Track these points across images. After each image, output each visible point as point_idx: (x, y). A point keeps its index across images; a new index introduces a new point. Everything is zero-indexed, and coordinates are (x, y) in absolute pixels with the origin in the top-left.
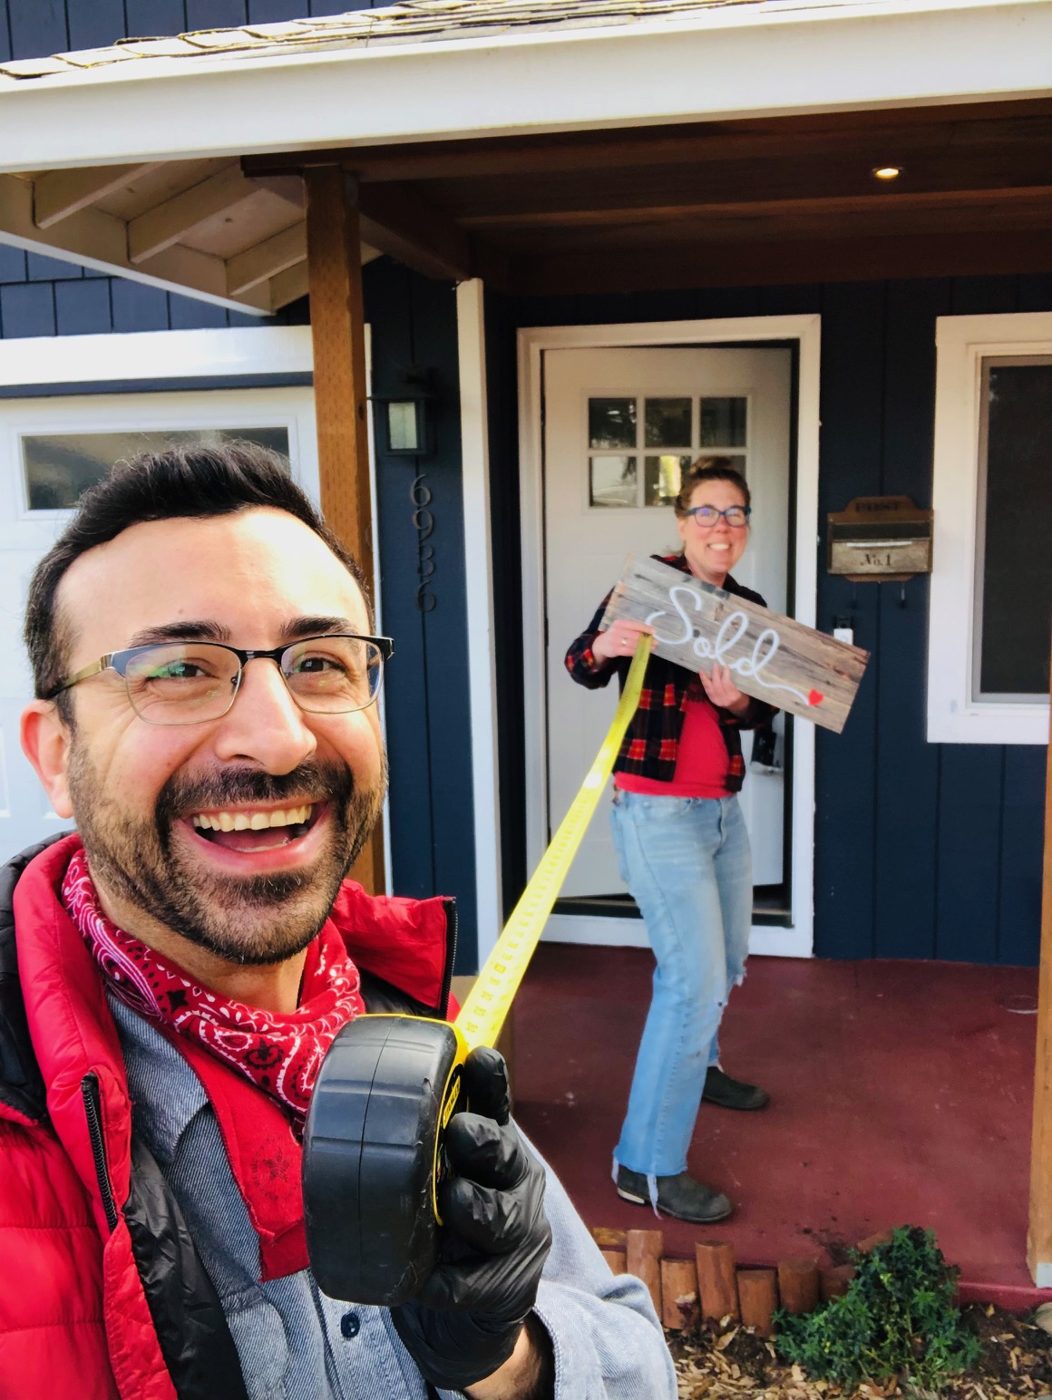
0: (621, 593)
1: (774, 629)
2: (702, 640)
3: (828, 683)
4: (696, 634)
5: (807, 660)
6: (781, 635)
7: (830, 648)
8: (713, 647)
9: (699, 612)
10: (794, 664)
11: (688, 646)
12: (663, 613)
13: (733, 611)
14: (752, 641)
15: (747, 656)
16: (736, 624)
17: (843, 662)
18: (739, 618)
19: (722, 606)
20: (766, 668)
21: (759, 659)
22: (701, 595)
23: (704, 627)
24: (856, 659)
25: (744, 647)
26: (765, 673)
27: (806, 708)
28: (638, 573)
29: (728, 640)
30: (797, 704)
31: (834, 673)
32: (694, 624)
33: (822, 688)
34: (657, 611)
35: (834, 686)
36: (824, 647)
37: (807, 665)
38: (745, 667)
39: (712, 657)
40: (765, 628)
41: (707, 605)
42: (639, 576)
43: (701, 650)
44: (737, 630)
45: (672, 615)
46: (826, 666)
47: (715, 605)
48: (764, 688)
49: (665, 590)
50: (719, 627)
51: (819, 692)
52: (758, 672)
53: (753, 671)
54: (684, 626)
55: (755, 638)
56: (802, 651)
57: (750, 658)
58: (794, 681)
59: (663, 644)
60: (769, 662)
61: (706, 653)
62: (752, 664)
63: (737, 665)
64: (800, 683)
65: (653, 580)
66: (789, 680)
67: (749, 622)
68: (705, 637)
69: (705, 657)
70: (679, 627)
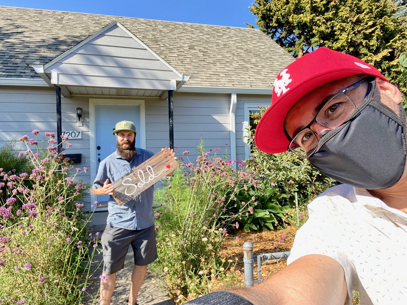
0: (115, 196)
1: (147, 165)
2: (139, 184)
4: (136, 184)
5: (159, 163)
6: (149, 165)
7: (160, 156)
8: (142, 182)
9: (132, 180)
10: (158, 166)
11: (138, 188)
12: (126, 189)
13: (137, 172)
14: (146, 173)
15: (149, 176)
16: (140, 174)
17: (165, 155)
18: (139, 172)
19: (134, 174)
20: (154, 173)
21: (152, 174)
22: (128, 177)
23: (136, 182)
24: (166, 151)
25: (147, 175)
26: (155, 174)
27: (169, 170)
29: (143, 178)
30: (167, 171)
31: (165, 159)
32: (134, 184)
33: (167, 164)
35: (169, 160)
36: (159, 157)
38: (151, 178)
39: (144, 184)
40: (145, 168)
41: (131, 177)
43: (141, 186)
44: (142, 174)
45: (128, 187)
46: (163, 159)
47: (133, 176)
48: (159, 177)
49: (122, 185)
50: (139, 178)
51: (168, 165)
52: (154, 176)
53: (154, 177)
54: (133, 186)
55: (147, 171)
56: (156, 162)
57: (150, 175)
58: (161, 169)
59: (134, 193)
60: (154, 171)
61: (142, 185)
62: (152, 176)
63: (150, 179)
64: (163, 168)
65: (117, 186)
66: (161, 170)
67: (142, 170)
68: (139, 182)
69: (143, 185)
70: (132, 187)
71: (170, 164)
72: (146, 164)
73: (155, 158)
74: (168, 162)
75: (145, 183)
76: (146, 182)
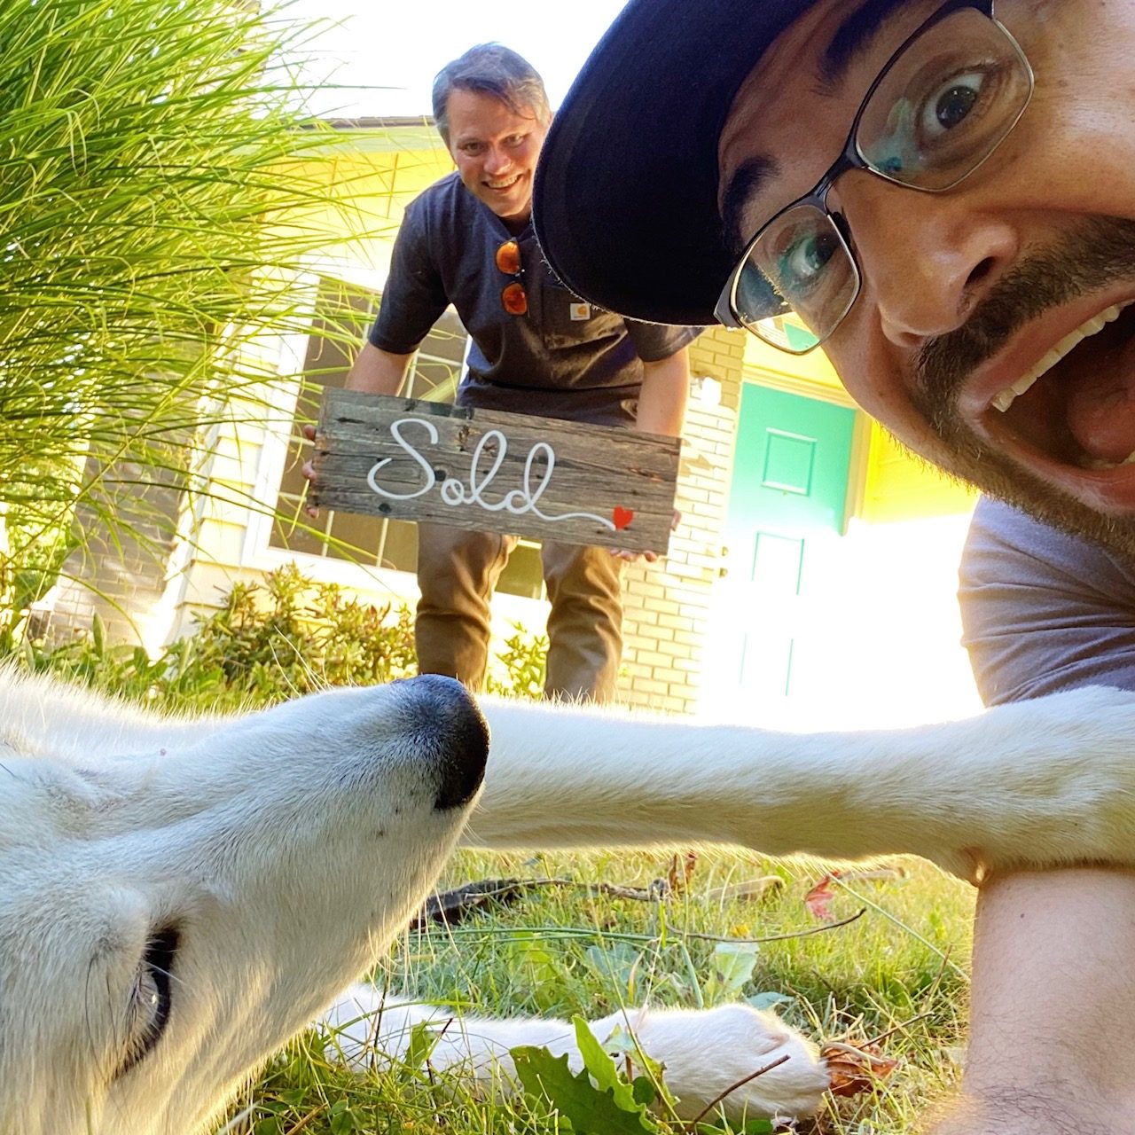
0: (324, 449)
1: (544, 441)
2: (450, 482)
3: (635, 493)
4: (440, 476)
5: (597, 470)
6: (552, 446)
7: (626, 446)
8: (468, 488)
9: (437, 446)
10: (582, 480)
11: (435, 492)
12: (388, 460)
13: (484, 432)
14: (518, 465)
15: (516, 487)
16: (491, 448)
17: (649, 460)
18: (494, 438)
19: (466, 429)
20: (543, 495)
21: (534, 488)
22: (432, 422)
23: (448, 465)
24: (665, 451)
25: (509, 476)
26: (547, 503)
27: (612, 535)
28: (341, 416)
29: (486, 473)
30: (599, 532)
31: (639, 478)
32: (433, 465)
33: (628, 502)
34: (380, 460)
35: (644, 495)
36: (618, 446)
37: (599, 477)
38: (516, 504)
39: (469, 501)
40: (532, 443)
41: (444, 433)
42: (343, 420)
43: (453, 497)
44: (495, 456)
45: (402, 460)
46: (626, 471)
47: (457, 431)
48: (550, 523)
49: (381, 429)
50: (471, 458)
51: (625, 508)
52: (536, 505)
53: (530, 505)
54: (421, 470)
55: (524, 460)
56: (590, 460)
57: (523, 490)
58: (589, 503)
59: (398, 502)
60: (548, 487)
61: (461, 499)
62: (526, 495)
63: (507, 502)
64: (597, 505)
65: (365, 419)
66: (582, 504)
67: (509, 441)
68: (453, 477)
69: (463, 504)
70: (416, 474)
71: (635, 514)
72: (544, 434)
73: (598, 440)
74: (636, 500)
75: (475, 503)
76: (484, 498)
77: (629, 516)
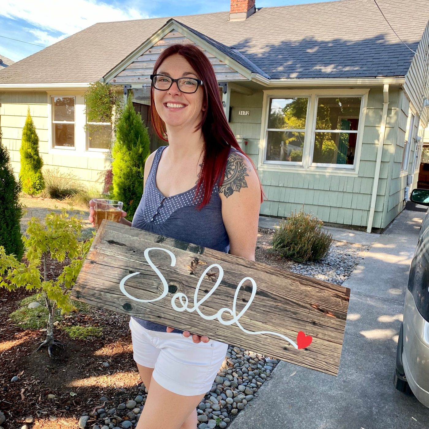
0: (93, 259)
1: (250, 276)
2: (179, 295)
3: (314, 323)
4: (172, 290)
5: (287, 302)
6: (256, 280)
7: (309, 289)
8: (191, 301)
9: (174, 269)
10: (276, 307)
11: (166, 300)
12: (137, 273)
13: (209, 264)
14: (230, 290)
15: (227, 306)
16: (212, 276)
17: (325, 300)
19: (196, 260)
20: (246, 314)
21: (240, 308)
22: (174, 252)
23: (180, 283)
24: (338, 296)
25: (223, 297)
26: (248, 320)
27: (295, 353)
28: (111, 239)
29: (207, 292)
30: (285, 349)
31: (320, 313)
32: (169, 281)
33: (309, 329)
34: (131, 272)
35: (321, 326)
36: (303, 288)
37: (288, 307)
38: (225, 318)
39: (190, 310)
40: (242, 276)
42: (111, 242)
43: (180, 306)
44: (215, 281)
45: (147, 275)
46: (309, 306)
47: (190, 260)
48: (249, 336)
49: (137, 252)
50: (197, 280)
51: (307, 334)
52: (239, 320)
53: (235, 320)
54: (160, 283)
55: (235, 287)
56: (282, 294)
57: (232, 309)
58: (279, 325)
59: (138, 304)
60: (250, 308)
61: (185, 307)
62: (233, 312)
63: (218, 315)
64: (285, 327)
65: (127, 244)
66: (274, 325)
67: (225, 272)
68: (183, 291)
69: (186, 311)
70: (155, 285)
71: (313, 338)
72: (251, 272)
73: (290, 281)
74: (315, 329)
75: (195, 313)
76: (202, 310)
77: (309, 340)
